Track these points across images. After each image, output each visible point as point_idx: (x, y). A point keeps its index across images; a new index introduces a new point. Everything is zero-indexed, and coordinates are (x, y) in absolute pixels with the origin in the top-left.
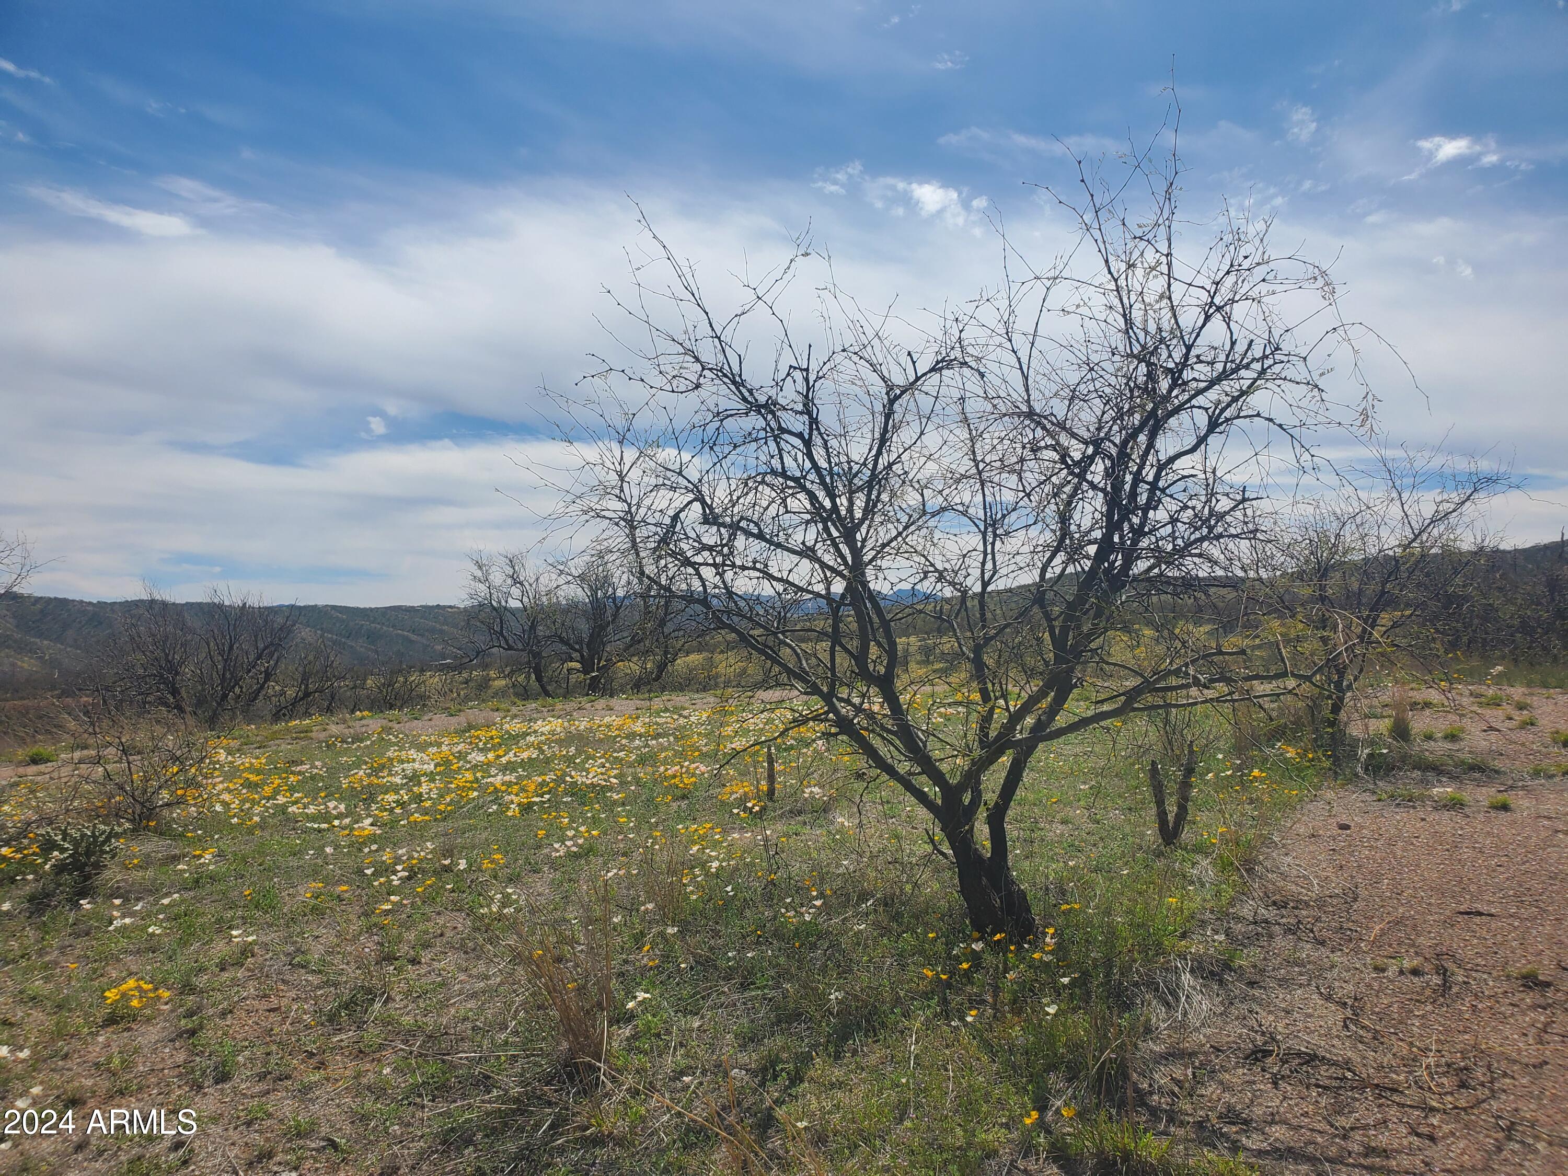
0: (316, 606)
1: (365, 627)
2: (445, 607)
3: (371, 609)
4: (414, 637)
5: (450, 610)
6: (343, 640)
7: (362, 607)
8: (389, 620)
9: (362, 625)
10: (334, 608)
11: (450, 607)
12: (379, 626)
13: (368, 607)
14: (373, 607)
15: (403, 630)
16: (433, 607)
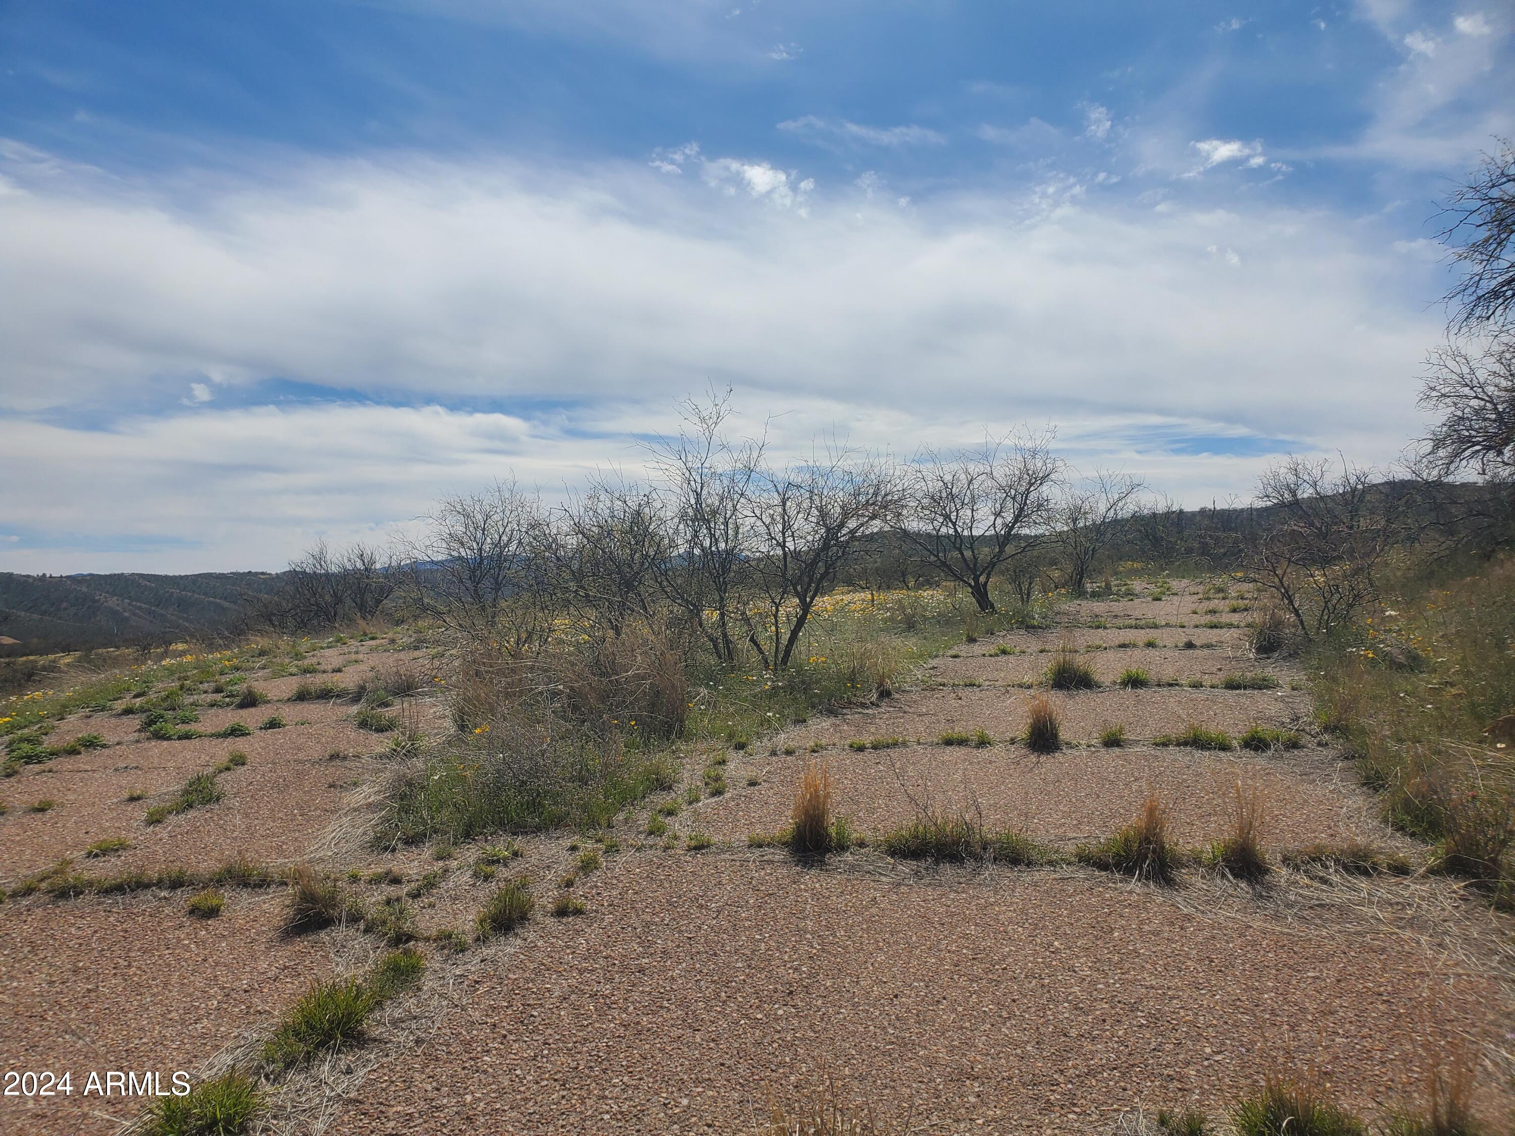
0: (123, 574)
1: (175, 595)
2: (257, 574)
3: (181, 577)
4: (226, 604)
5: (262, 577)
6: (153, 608)
7: (171, 574)
8: (199, 587)
9: (172, 593)
10: (142, 576)
11: (263, 573)
12: (190, 594)
13: (177, 574)
14: (183, 574)
15: (215, 598)
16: (244, 573)
